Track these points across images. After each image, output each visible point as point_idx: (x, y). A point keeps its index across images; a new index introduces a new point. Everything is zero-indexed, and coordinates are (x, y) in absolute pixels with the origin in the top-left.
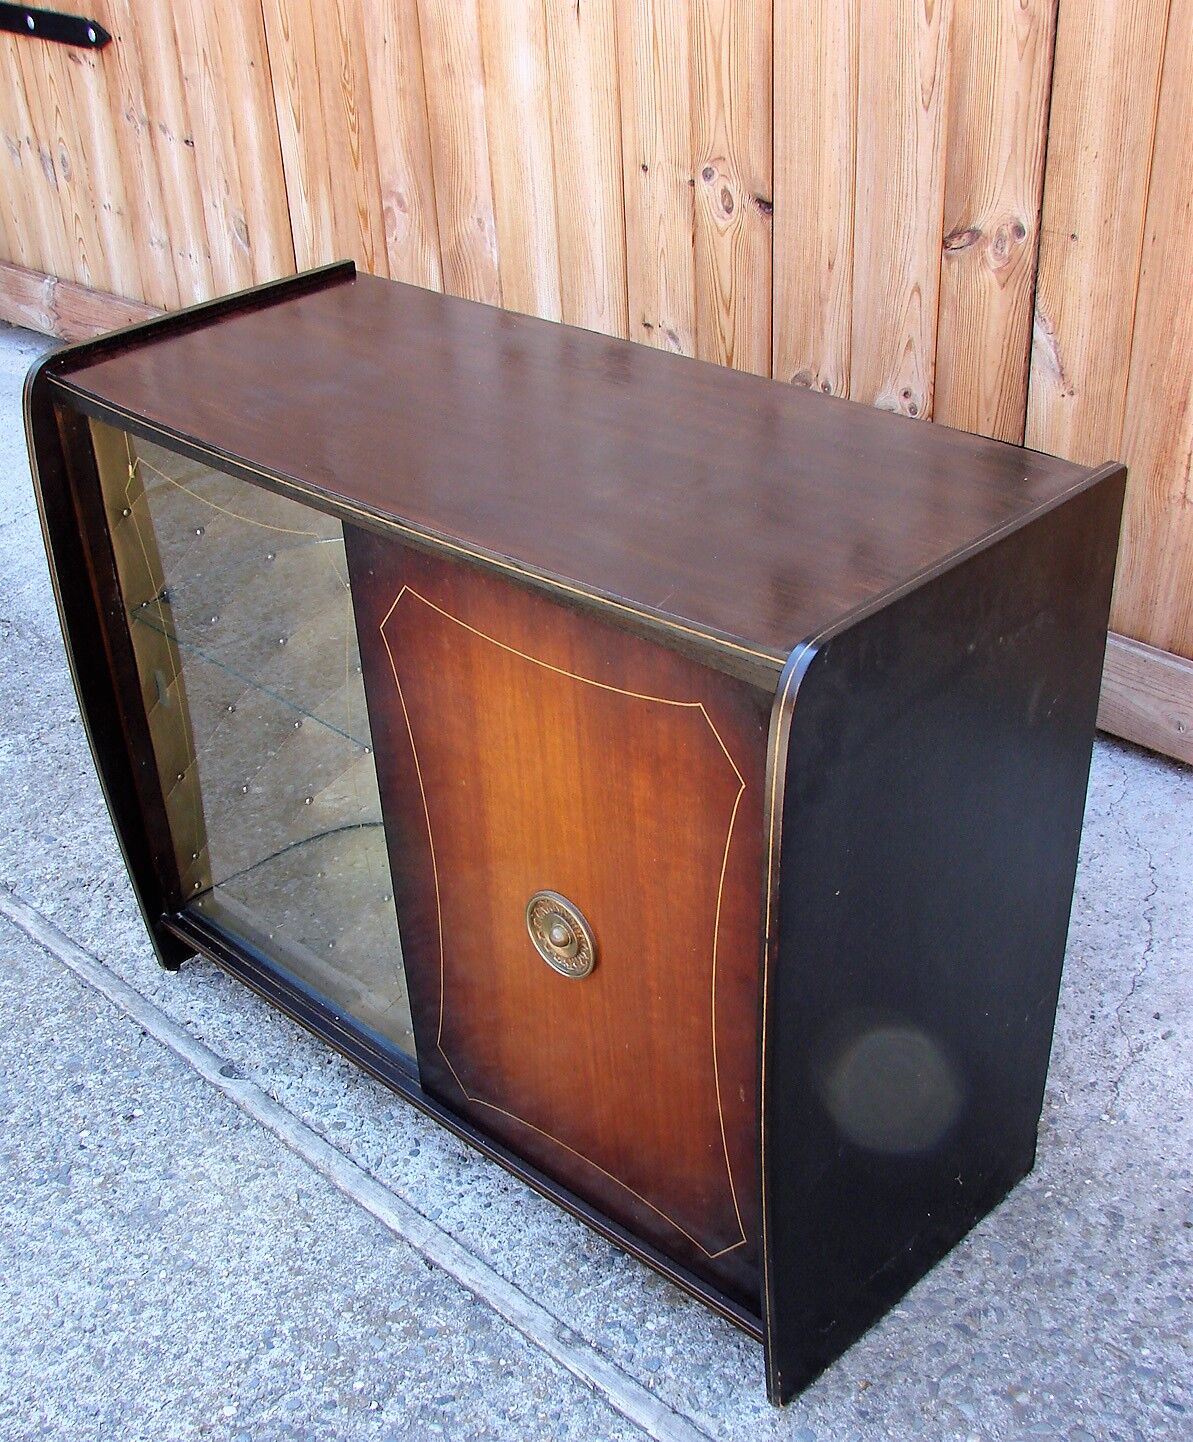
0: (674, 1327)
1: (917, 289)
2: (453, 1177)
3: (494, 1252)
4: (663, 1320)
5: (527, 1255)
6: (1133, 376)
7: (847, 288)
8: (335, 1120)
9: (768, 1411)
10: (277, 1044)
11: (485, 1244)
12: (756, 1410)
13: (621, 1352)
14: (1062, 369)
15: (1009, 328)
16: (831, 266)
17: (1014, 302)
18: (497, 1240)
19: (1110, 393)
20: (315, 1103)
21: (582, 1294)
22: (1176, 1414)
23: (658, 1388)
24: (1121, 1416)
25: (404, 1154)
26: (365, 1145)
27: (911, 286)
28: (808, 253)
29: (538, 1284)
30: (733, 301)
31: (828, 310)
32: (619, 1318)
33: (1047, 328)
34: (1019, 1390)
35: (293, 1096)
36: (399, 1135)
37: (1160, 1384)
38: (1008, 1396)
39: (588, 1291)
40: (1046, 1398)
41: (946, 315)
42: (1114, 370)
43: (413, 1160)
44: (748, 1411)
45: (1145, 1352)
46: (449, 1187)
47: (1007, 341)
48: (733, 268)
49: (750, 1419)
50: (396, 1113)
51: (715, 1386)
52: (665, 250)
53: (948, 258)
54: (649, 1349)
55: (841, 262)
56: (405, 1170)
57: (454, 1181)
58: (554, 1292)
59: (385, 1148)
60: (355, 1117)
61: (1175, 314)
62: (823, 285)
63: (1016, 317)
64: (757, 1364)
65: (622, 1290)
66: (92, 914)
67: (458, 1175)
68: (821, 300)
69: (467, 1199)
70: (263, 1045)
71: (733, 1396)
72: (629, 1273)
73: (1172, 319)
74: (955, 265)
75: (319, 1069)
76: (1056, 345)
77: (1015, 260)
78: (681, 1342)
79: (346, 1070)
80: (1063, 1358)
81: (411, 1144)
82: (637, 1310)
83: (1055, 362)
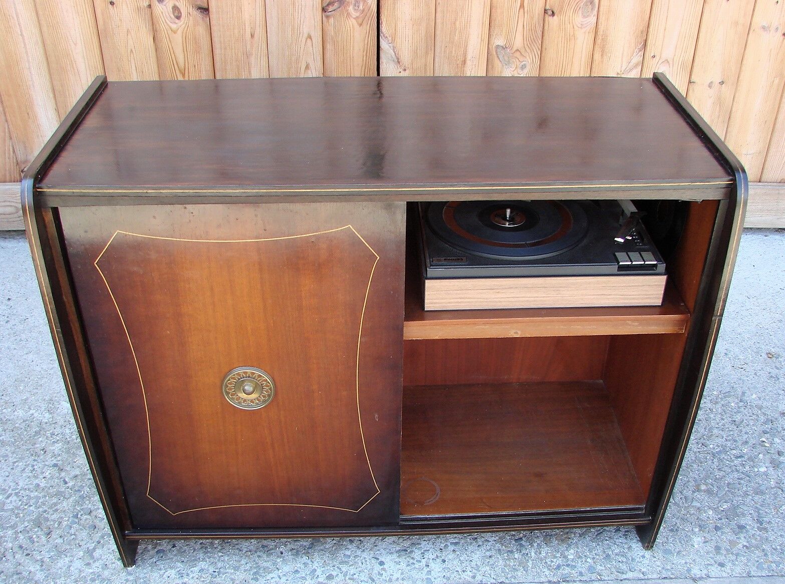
0: (579, 551)
1: (310, 37)
2: (411, 561)
3: (474, 577)
4: (572, 551)
5: (488, 568)
6: (437, 54)
7: (264, 46)
8: (325, 576)
9: (648, 554)
10: (243, 562)
11: (466, 577)
12: (643, 557)
13: (576, 575)
14: (398, 59)
15: (366, 46)
16: (252, 36)
17: (368, 32)
18: (468, 571)
19: (426, 65)
20: (303, 575)
21: (530, 566)
22: (743, 459)
23: (603, 577)
24: (732, 471)
25: (377, 568)
26: (355, 576)
27: (306, 35)
28: (236, 31)
29: (509, 576)
30: (187, 70)
31: (253, 60)
32: (557, 563)
33: (388, 41)
34: (699, 485)
35: (287, 580)
36: (364, 561)
37: (728, 453)
38: (699, 490)
39: (531, 562)
40: (709, 482)
41: (329, 47)
42: (427, 53)
43: (385, 566)
44: (642, 559)
45: (711, 446)
46: (417, 566)
47: (365, 52)
48: (185, 50)
49: (646, 562)
50: (348, 553)
51: (620, 560)
52: (133, 50)
53: (327, 17)
54: (583, 565)
55: (260, 32)
56: (389, 574)
57: (415, 562)
58: (519, 574)
59: (365, 571)
60: (332, 568)
61: (456, 20)
62: (249, 47)
63: (370, 39)
64: (620, 541)
65: (542, 552)
66: (32, 569)
67: (412, 558)
68: (248, 55)
69: (432, 565)
70: (236, 569)
71: (630, 558)
72: (535, 545)
73: (455, 23)
74: (332, 20)
75: (282, 559)
76: (394, 48)
77: (366, 10)
78: (588, 554)
79: (295, 551)
80: (695, 466)
81: (373, 561)
82: (559, 555)
83: (394, 56)
